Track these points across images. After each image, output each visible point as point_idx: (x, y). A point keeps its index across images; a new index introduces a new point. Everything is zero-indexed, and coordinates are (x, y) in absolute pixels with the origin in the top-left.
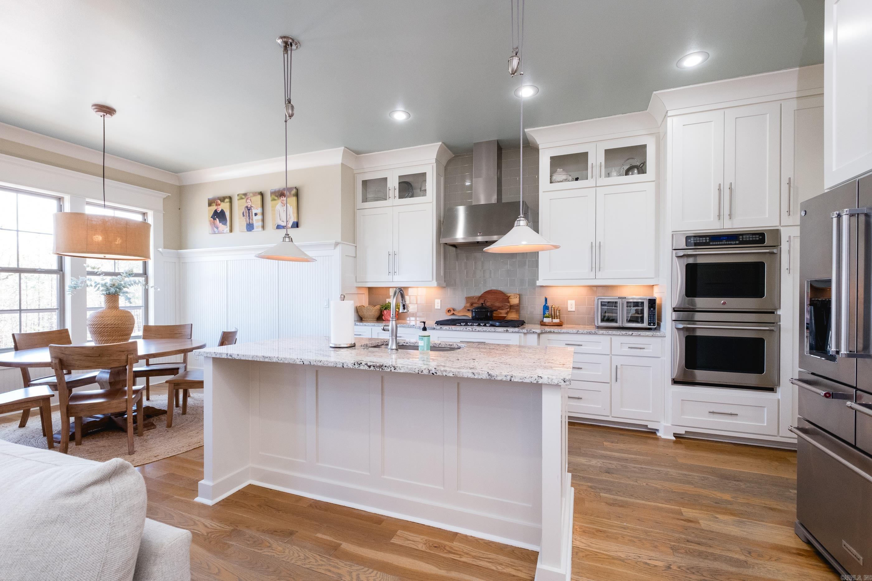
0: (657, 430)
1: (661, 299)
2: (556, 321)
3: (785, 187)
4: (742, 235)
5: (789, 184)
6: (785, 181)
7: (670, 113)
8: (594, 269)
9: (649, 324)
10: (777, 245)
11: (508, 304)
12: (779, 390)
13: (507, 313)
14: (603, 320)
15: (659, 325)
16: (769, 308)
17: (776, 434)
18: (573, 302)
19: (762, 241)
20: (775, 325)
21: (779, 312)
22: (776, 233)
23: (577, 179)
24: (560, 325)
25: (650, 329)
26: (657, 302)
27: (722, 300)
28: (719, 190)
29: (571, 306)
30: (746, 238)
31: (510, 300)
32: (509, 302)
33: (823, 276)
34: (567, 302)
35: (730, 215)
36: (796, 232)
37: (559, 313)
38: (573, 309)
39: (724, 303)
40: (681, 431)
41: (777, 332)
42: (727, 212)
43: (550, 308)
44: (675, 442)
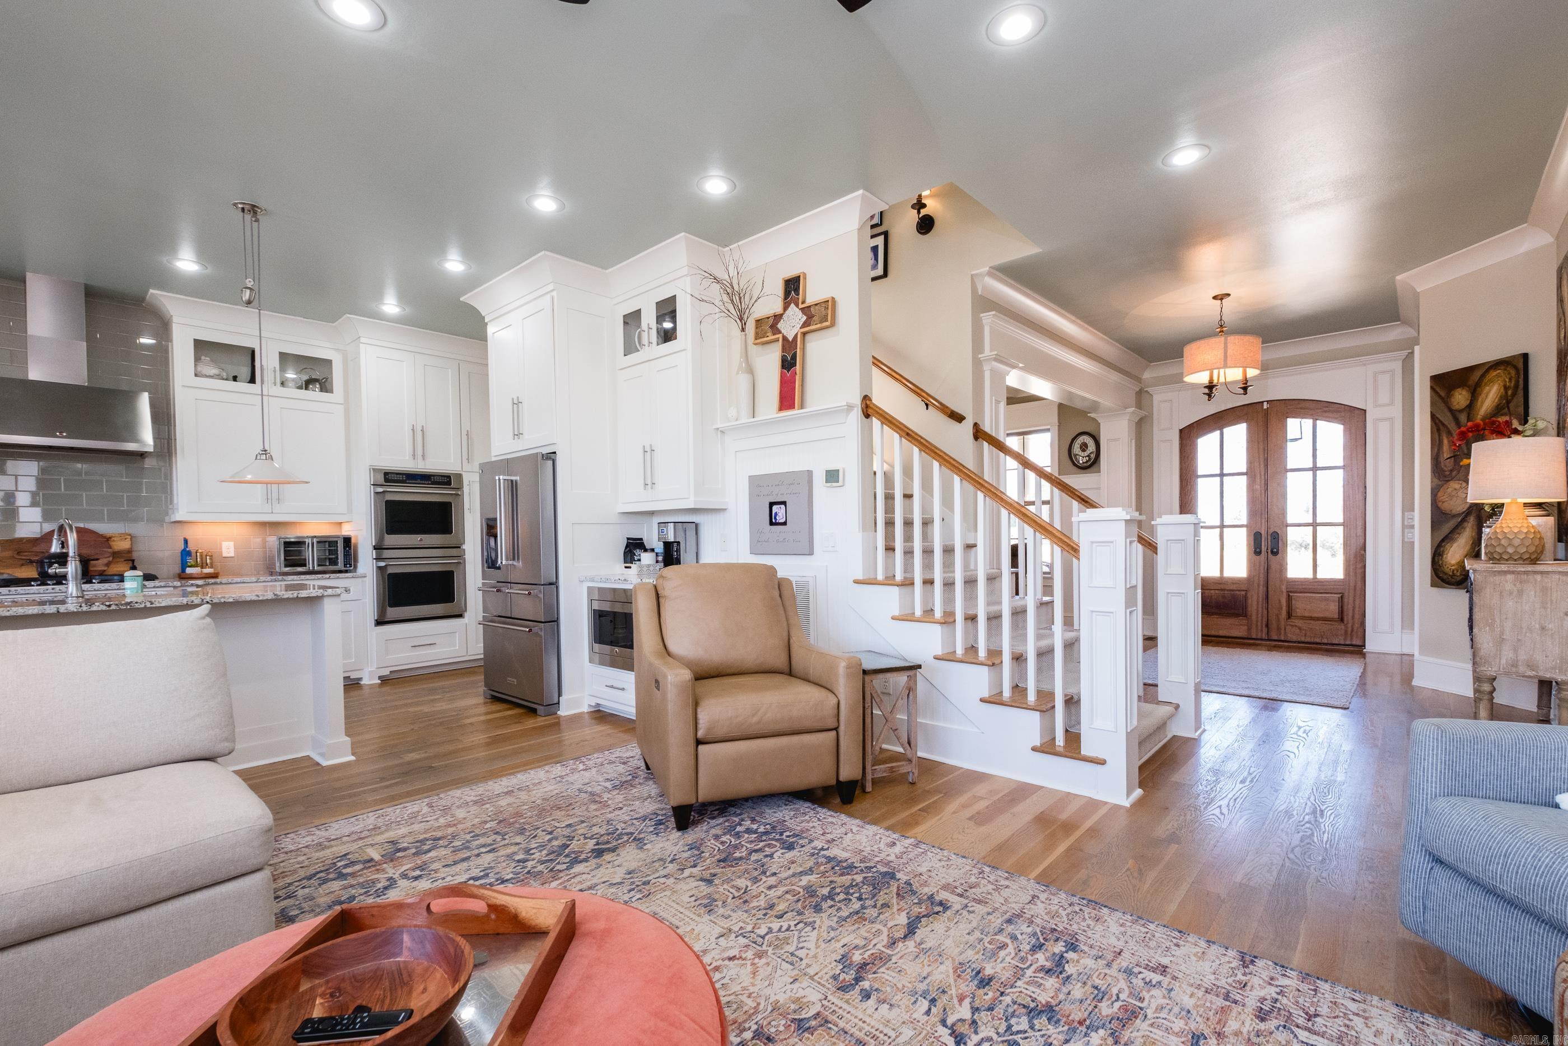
0: (360, 679)
1: (356, 537)
2: (208, 570)
3: (464, 438)
4: (434, 476)
5: (467, 435)
6: (464, 433)
7: (362, 340)
8: (270, 501)
9: (345, 566)
10: (460, 488)
11: (110, 550)
12: (466, 615)
13: (108, 565)
14: (286, 566)
15: (355, 567)
16: (453, 543)
17: (465, 654)
18: (231, 544)
19: (449, 483)
20: (460, 560)
21: (464, 547)
22: (459, 477)
23: (235, 379)
24: (215, 576)
25: (346, 572)
26: (353, 541)
27: (419, 537)
28: (413, 430)
29: (228, 549)
30: (437, 479)
31: (112, 543)
32: (110, 547)
33: (491, 516)
34: (221, 545)
35: (423, 456)
36: (476, 477)
37: (211, 559)
38: (232, 554)
39: (421, 540)
40: (386, 672)
41: (463, 565)
42: (419, 452)
43: (194, 554)
44: (381, 684)
